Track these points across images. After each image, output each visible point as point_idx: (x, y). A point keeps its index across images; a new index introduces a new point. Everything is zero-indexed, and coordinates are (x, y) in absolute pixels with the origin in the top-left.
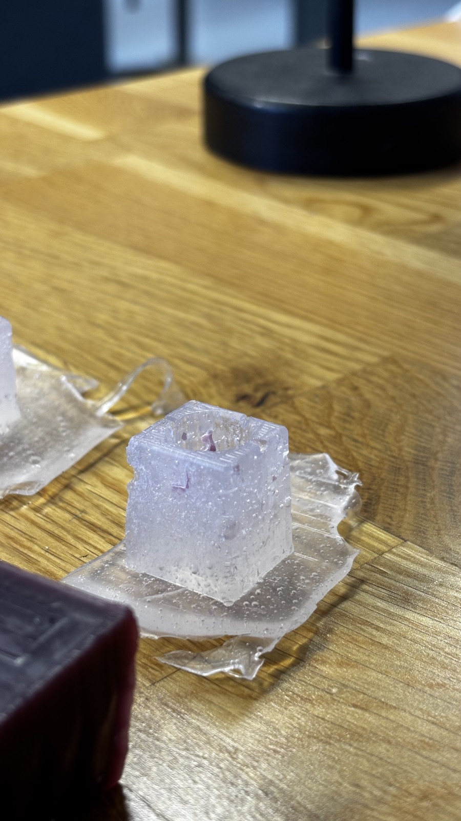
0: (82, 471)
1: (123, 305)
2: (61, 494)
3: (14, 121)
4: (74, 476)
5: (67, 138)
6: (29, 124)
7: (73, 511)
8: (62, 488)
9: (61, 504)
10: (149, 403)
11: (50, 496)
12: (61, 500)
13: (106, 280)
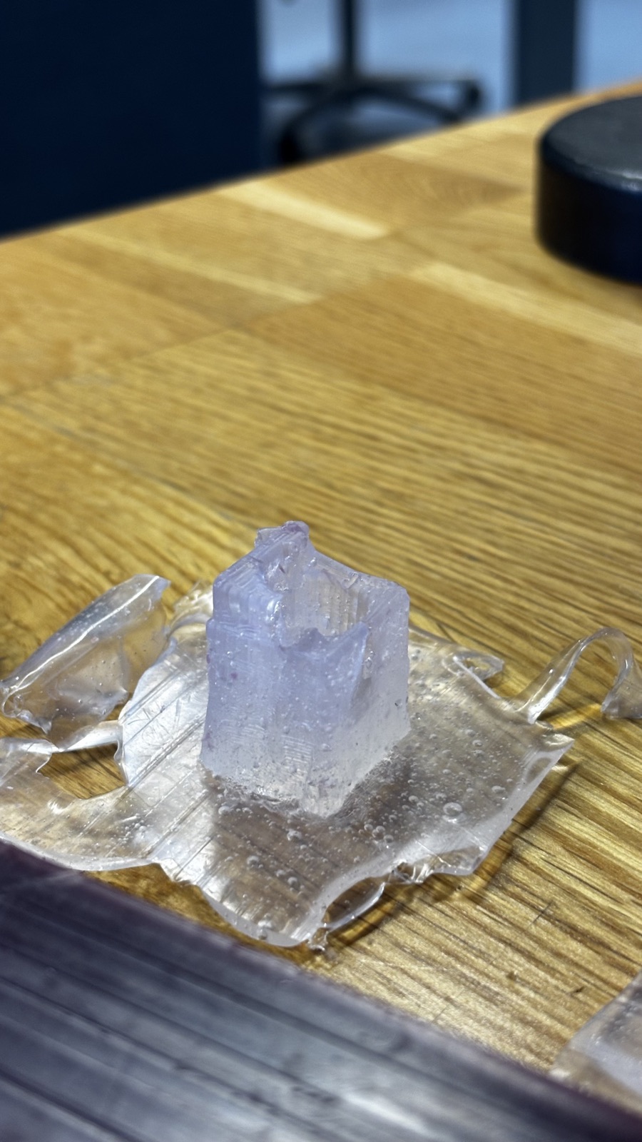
0: (526, 827)
1: (499, 521)
2: (505, 867)
3: (247, 211)
4: (515, 835)
5: (334, 238)
6: (270, 215)
7: (534, 901)
8: (503, 858)
9: (511, 888)
10: (594, 699)
11: (488, 873)
12: (510, 879)
13: (461, 476)
